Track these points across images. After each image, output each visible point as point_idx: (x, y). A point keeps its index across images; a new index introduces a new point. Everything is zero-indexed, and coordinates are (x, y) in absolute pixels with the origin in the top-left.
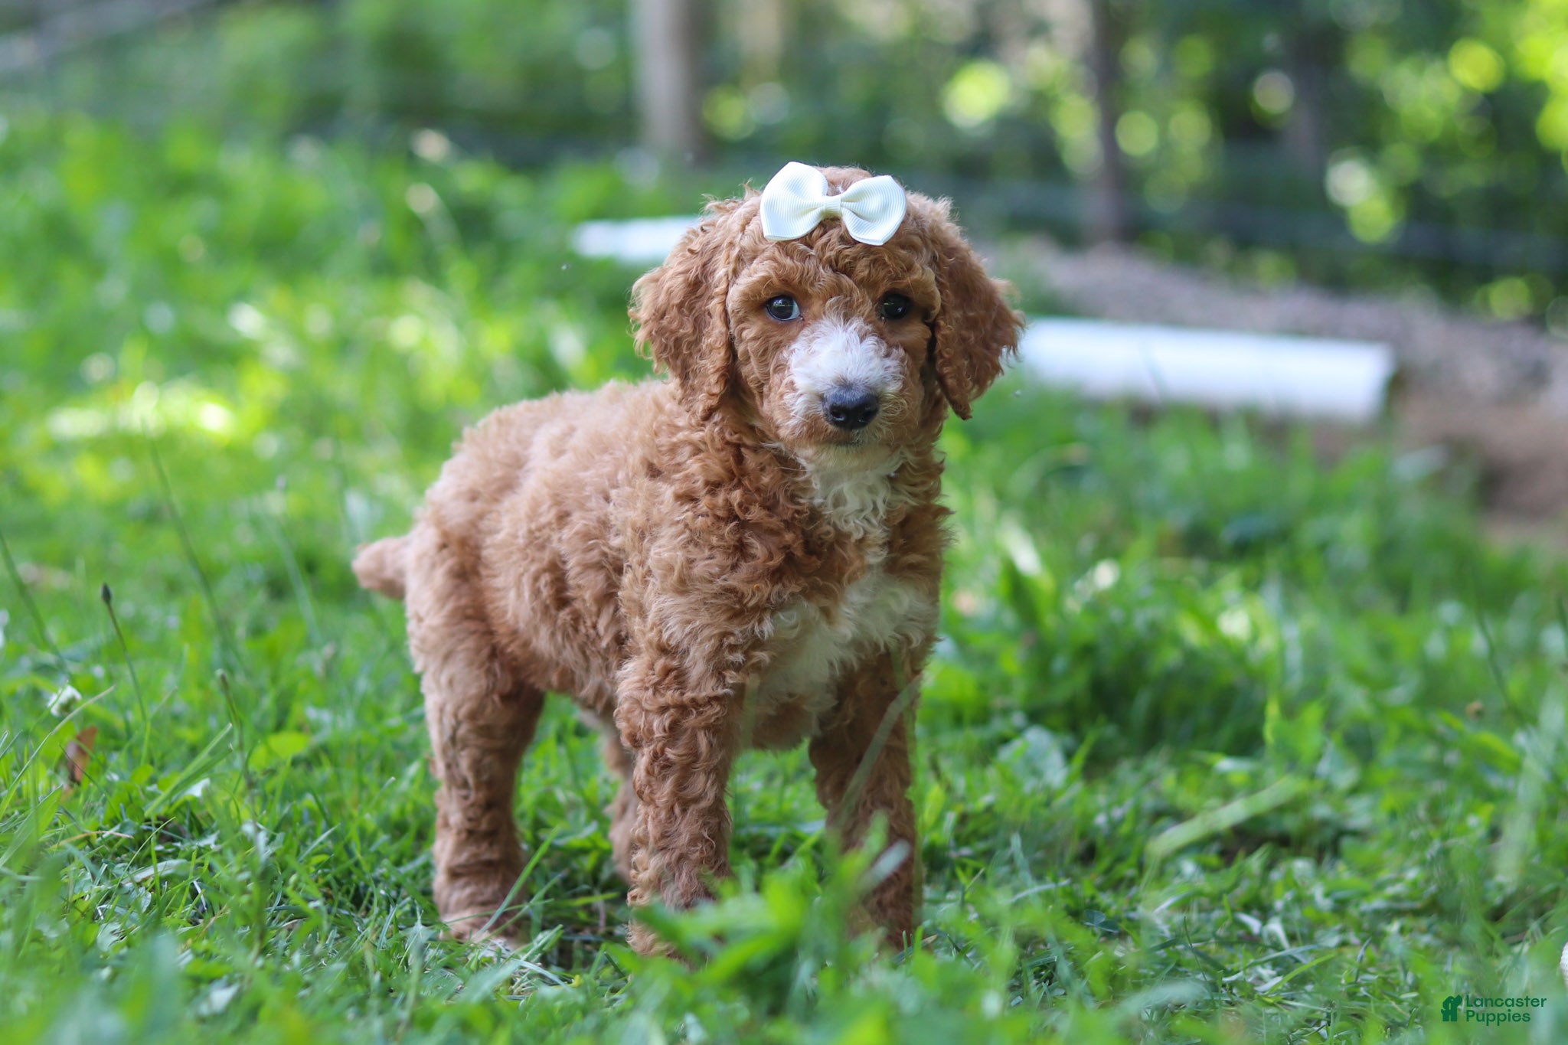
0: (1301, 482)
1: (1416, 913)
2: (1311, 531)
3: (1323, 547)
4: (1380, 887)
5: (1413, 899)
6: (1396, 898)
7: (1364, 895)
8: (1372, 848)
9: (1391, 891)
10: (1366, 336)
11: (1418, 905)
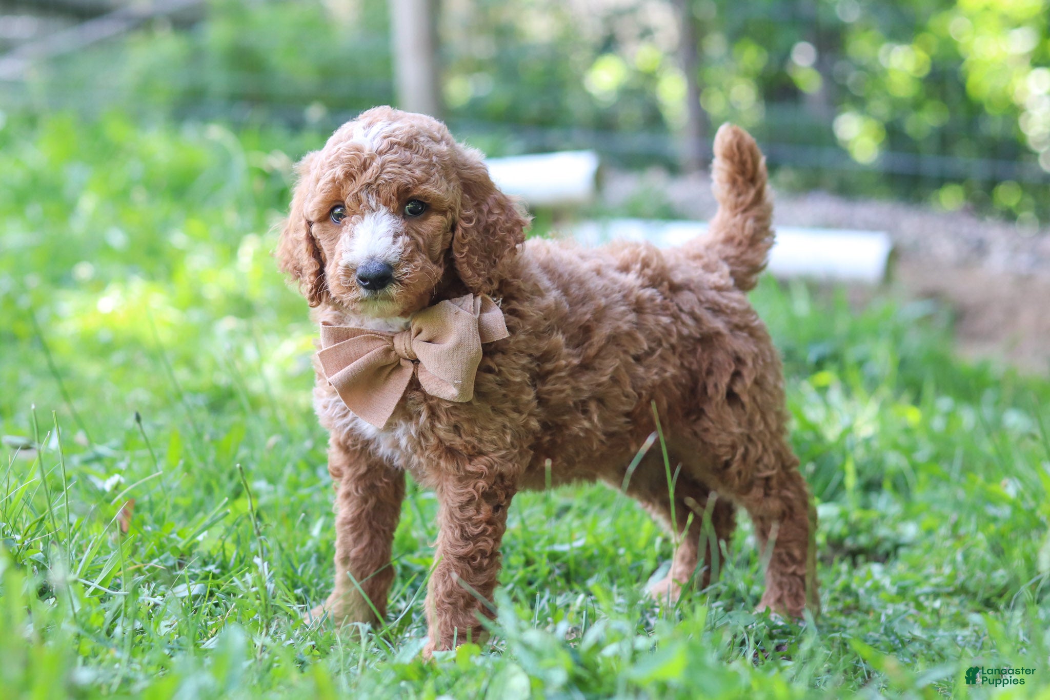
0: (842, 324)
1: (950, 595)
2: (851, 355)
3: (861, 363)
4: (927, 578)
5: (948, 586)
6: (937, 586)
7: (918, 584)
8: (917, 553)
9: (934, 581)
10: (871, 227)
11: (951, 589)
